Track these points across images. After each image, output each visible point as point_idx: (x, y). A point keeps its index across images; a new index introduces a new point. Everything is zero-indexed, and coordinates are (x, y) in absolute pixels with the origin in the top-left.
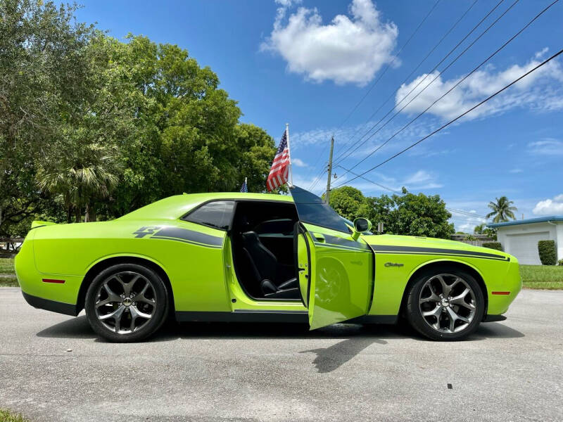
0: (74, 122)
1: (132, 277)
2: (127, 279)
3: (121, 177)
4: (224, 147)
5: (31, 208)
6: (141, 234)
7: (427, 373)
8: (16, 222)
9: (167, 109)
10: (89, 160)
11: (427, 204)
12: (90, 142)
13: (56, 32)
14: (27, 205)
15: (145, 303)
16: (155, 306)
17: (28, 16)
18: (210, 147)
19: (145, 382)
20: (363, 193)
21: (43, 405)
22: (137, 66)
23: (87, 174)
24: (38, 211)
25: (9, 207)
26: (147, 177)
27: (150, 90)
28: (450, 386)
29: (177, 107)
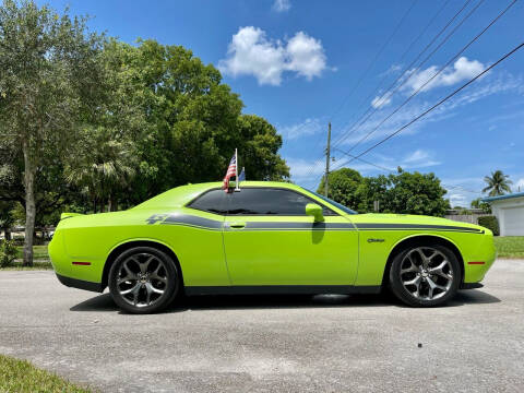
0: (94, 122)
1: (147, 258)
2: (143, 260)
3: (138, 169)
4: (228, 138)
5: (61, 200)
6: (152, 221)
7: (401, 334)
8: (49, 213)
9: (176, 106)
10: (108, 155)
11: (422, 182)
12: (107, 140)
13: (72, 42)
14: (58, 197)
15: (158, 281)
16: (166, 282)
17: (47, 30)
18: (216, 138)
19: (158, 346)
20: (361, 174)
21: (74, 366)
22: (147, 67)
23: (108, 168)
24: (68, 202)
25: (43, 200)
26: (160, 168)
27: (160, 89)
28: (420, 345)
29: (185, 103)
